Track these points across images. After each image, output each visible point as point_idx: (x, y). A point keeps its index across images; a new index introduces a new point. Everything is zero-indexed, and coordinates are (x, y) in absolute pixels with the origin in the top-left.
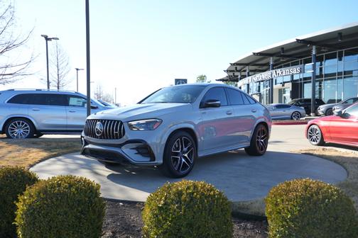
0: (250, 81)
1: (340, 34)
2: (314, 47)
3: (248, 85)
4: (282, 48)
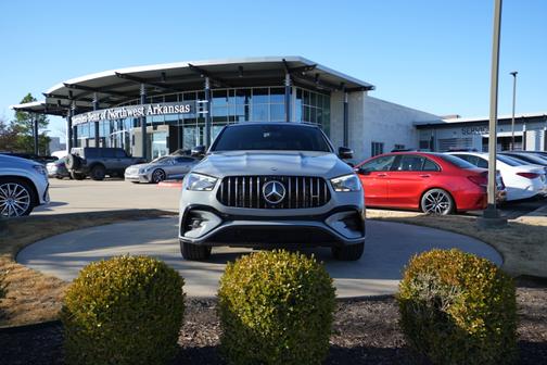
0: (103, 117)
1: (240, 68)
2: (207, 80)
3: (97, 123)
4: (164, 73)
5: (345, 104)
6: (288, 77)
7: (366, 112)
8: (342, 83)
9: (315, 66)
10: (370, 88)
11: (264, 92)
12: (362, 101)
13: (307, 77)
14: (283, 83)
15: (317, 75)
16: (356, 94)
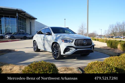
5: (30, 22)
6: (17, 14)
7: (35, 25)
8: (30, 17)
9: (25, 12)
10: (36, 19)
11: (8, 17)
12: (34, 22)
13: (22, 15)
14: (16, 15)
15: (25, 14)
16: (33, 20)
